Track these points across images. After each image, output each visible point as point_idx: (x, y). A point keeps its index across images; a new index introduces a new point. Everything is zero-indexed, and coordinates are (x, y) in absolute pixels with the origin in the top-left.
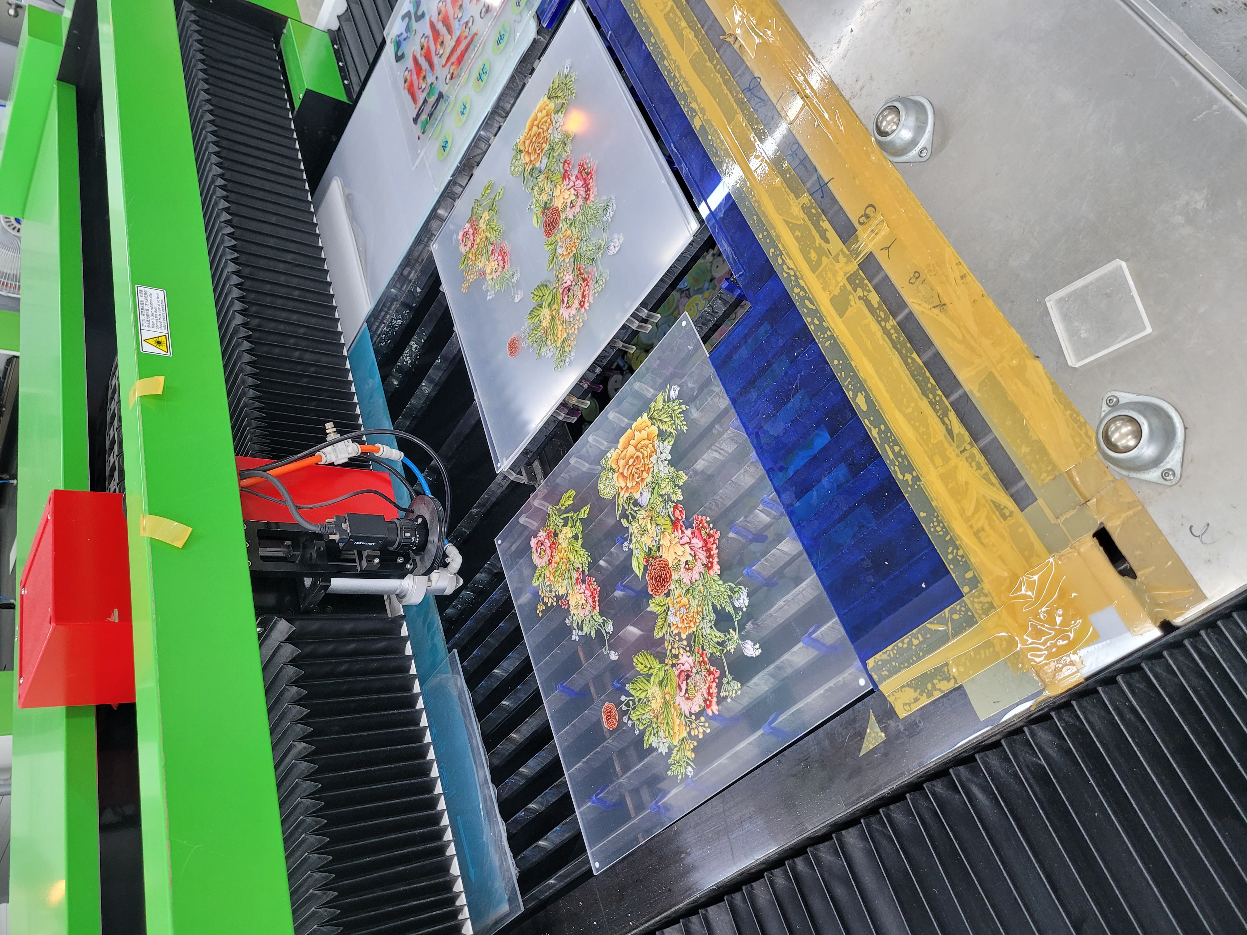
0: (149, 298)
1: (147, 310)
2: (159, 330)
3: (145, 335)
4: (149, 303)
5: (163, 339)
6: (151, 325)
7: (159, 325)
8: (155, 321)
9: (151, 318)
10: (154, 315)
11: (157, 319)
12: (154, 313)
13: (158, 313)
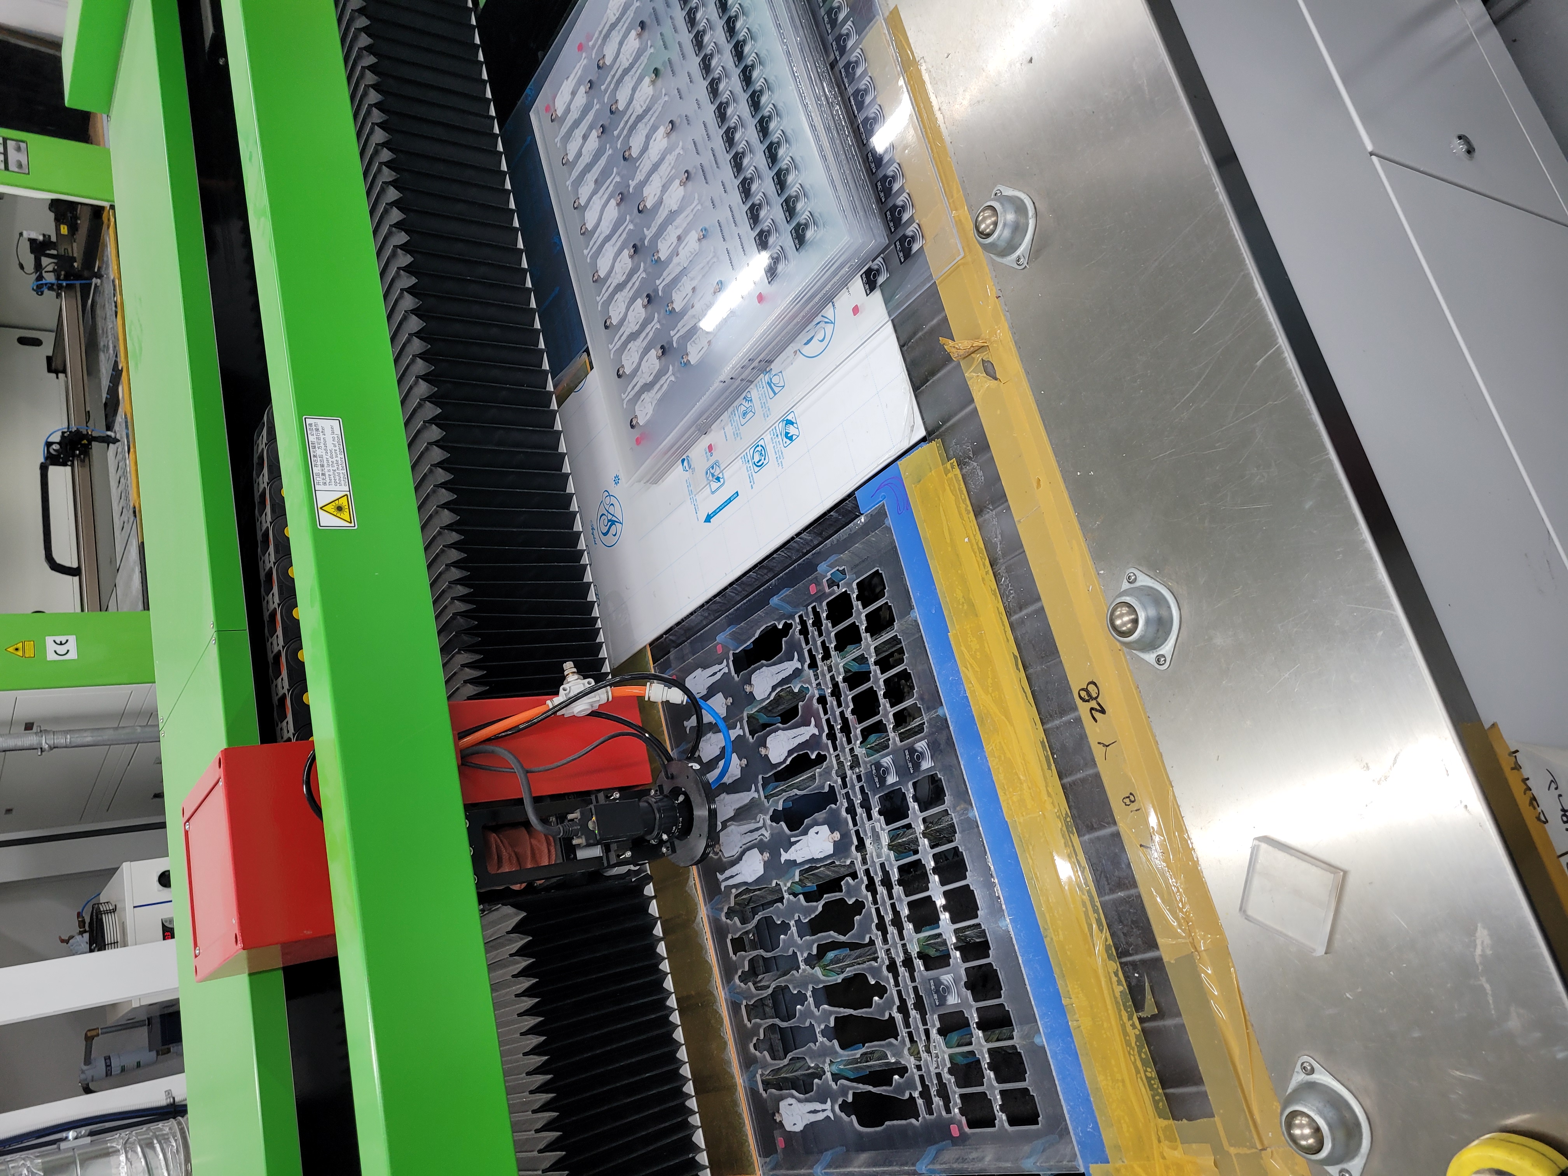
0: (322, 436)
1: (321, 457)
2: (338, 488)
3: (321, 499)
4: (322, 445)
5: (343, 502)
8: (331, 473)
9: (326, 469)
10: (331, 463)
11: (334, 469)
12: (330, 460)
13: (334, 460)
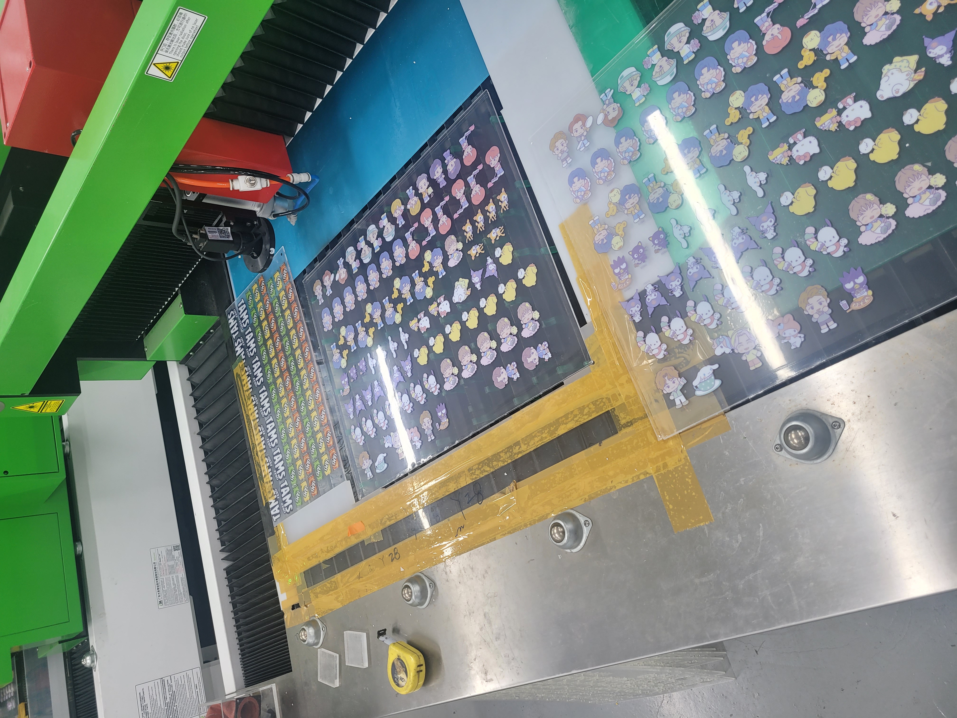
0: (185, 23)
1: (175, 35)
2: (175, 57)
3: (158, 59)
4: (181, 29)
5: (173, 66)
6: (170, 50)
7: (178, 51)
8: (176, 47)
9: (174, 43)
10: (180, 41)
11: (180, 45)
12: (181, 39)
13: (184, 40)
